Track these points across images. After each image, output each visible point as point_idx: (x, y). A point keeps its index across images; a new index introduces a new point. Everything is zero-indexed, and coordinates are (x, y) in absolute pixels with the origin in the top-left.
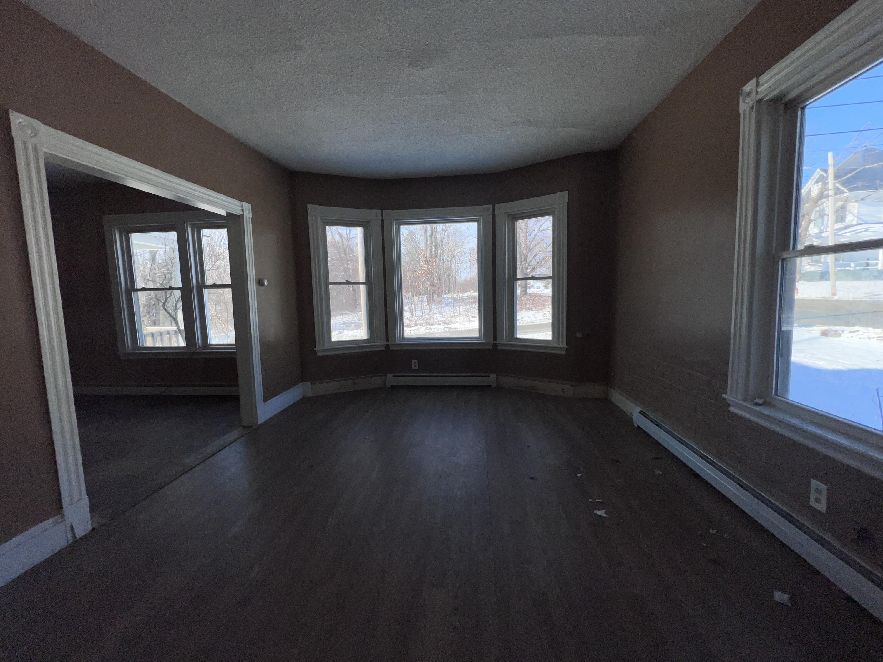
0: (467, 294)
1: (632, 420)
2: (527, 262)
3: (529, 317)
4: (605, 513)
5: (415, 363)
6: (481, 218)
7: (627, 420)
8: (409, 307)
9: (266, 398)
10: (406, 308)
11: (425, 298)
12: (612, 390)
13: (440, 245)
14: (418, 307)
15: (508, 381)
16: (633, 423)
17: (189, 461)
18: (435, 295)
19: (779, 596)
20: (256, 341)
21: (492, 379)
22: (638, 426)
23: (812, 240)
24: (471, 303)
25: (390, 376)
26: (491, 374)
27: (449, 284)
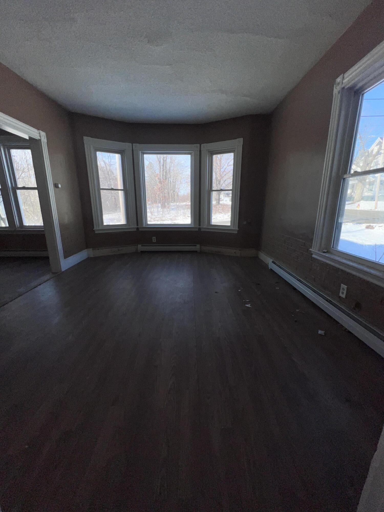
0: (184, 203)
1: (268, 266)
2: (220, 185)
3: (220, 217)
4: (250, 305)
5: (154, 239)
6: (193, 152)
7: (266, 266)
8: (150, 210)
9: (66, 257)
10: (148, 210)
11: (160, 205)
12: (260, 252)
13: (168, 172)
14: (155, 210)
15: (207, 248)
16: (269, 268)
17: (22, 290)
18: (166, 204)
19: (320, 332)
20: (56, 222)
21: (198, 247)
22: (271, 269)
23: (370, 178)
24: (187, 209)
25: (139, 246)
26: (197, 245)
27: (174, 196)
